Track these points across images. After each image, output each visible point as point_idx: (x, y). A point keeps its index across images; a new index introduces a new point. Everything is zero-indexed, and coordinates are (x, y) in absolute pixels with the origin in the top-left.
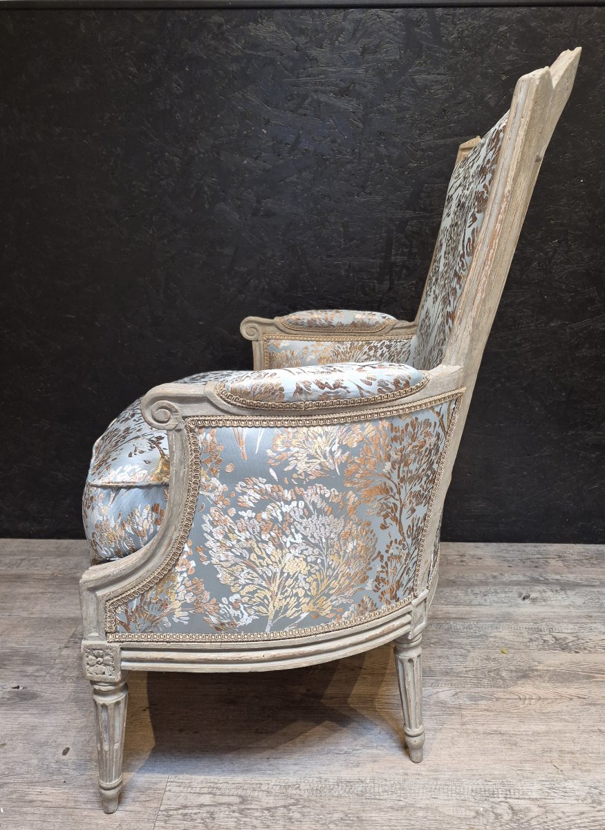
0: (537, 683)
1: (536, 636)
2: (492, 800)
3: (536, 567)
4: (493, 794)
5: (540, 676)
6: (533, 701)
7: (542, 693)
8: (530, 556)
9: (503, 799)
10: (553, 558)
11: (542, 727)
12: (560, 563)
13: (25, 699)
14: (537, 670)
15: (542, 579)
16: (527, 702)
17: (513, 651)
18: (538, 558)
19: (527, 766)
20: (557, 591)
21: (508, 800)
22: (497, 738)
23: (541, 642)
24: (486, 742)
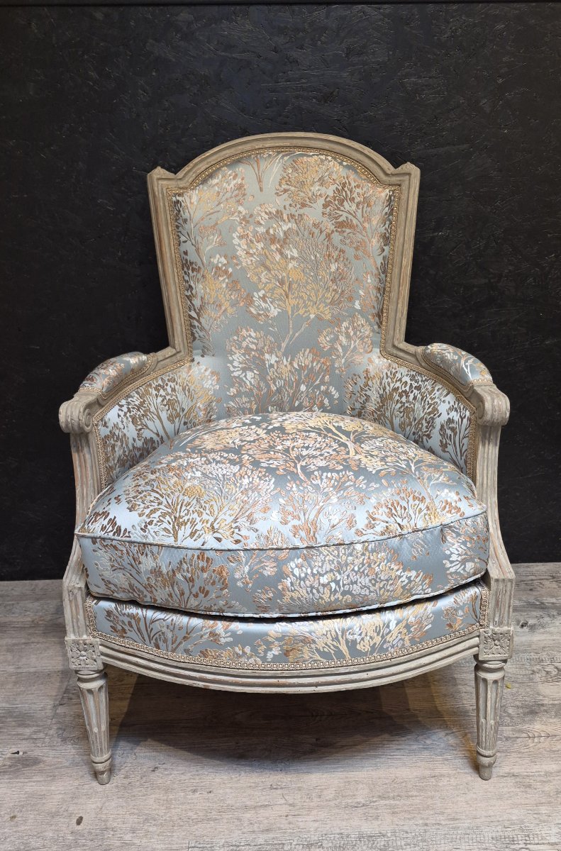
0: (544, 719)
1: (538, 667)
2: (512, 847)
3: (531, 590)
4: (513, 841)
5: (546, 711)
6: (542, 738)
7: (550, 729)
8: (524, 578)
9: (524, 846)
10: (547, 579)
11: (554, 766)
12: (554, 585)
13: (28, 765)
14: (542, 705)
15: (538, 603)
16: (536, 740)
17: (517, 685)
18: (532, 580)
19: (543, 810)
20: (554, 616)
21: (528, 846)
22: (511, 781)
23: (544, 674)
24: (501, 785)
